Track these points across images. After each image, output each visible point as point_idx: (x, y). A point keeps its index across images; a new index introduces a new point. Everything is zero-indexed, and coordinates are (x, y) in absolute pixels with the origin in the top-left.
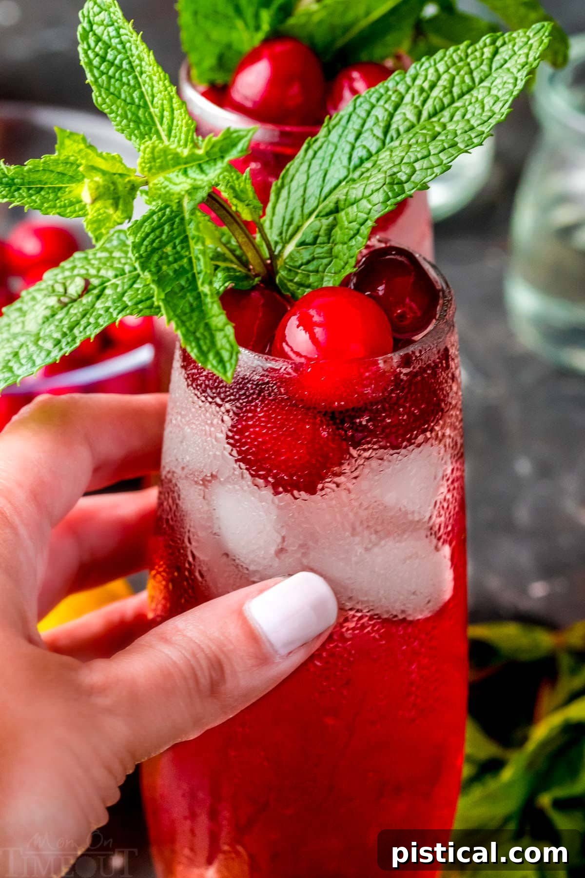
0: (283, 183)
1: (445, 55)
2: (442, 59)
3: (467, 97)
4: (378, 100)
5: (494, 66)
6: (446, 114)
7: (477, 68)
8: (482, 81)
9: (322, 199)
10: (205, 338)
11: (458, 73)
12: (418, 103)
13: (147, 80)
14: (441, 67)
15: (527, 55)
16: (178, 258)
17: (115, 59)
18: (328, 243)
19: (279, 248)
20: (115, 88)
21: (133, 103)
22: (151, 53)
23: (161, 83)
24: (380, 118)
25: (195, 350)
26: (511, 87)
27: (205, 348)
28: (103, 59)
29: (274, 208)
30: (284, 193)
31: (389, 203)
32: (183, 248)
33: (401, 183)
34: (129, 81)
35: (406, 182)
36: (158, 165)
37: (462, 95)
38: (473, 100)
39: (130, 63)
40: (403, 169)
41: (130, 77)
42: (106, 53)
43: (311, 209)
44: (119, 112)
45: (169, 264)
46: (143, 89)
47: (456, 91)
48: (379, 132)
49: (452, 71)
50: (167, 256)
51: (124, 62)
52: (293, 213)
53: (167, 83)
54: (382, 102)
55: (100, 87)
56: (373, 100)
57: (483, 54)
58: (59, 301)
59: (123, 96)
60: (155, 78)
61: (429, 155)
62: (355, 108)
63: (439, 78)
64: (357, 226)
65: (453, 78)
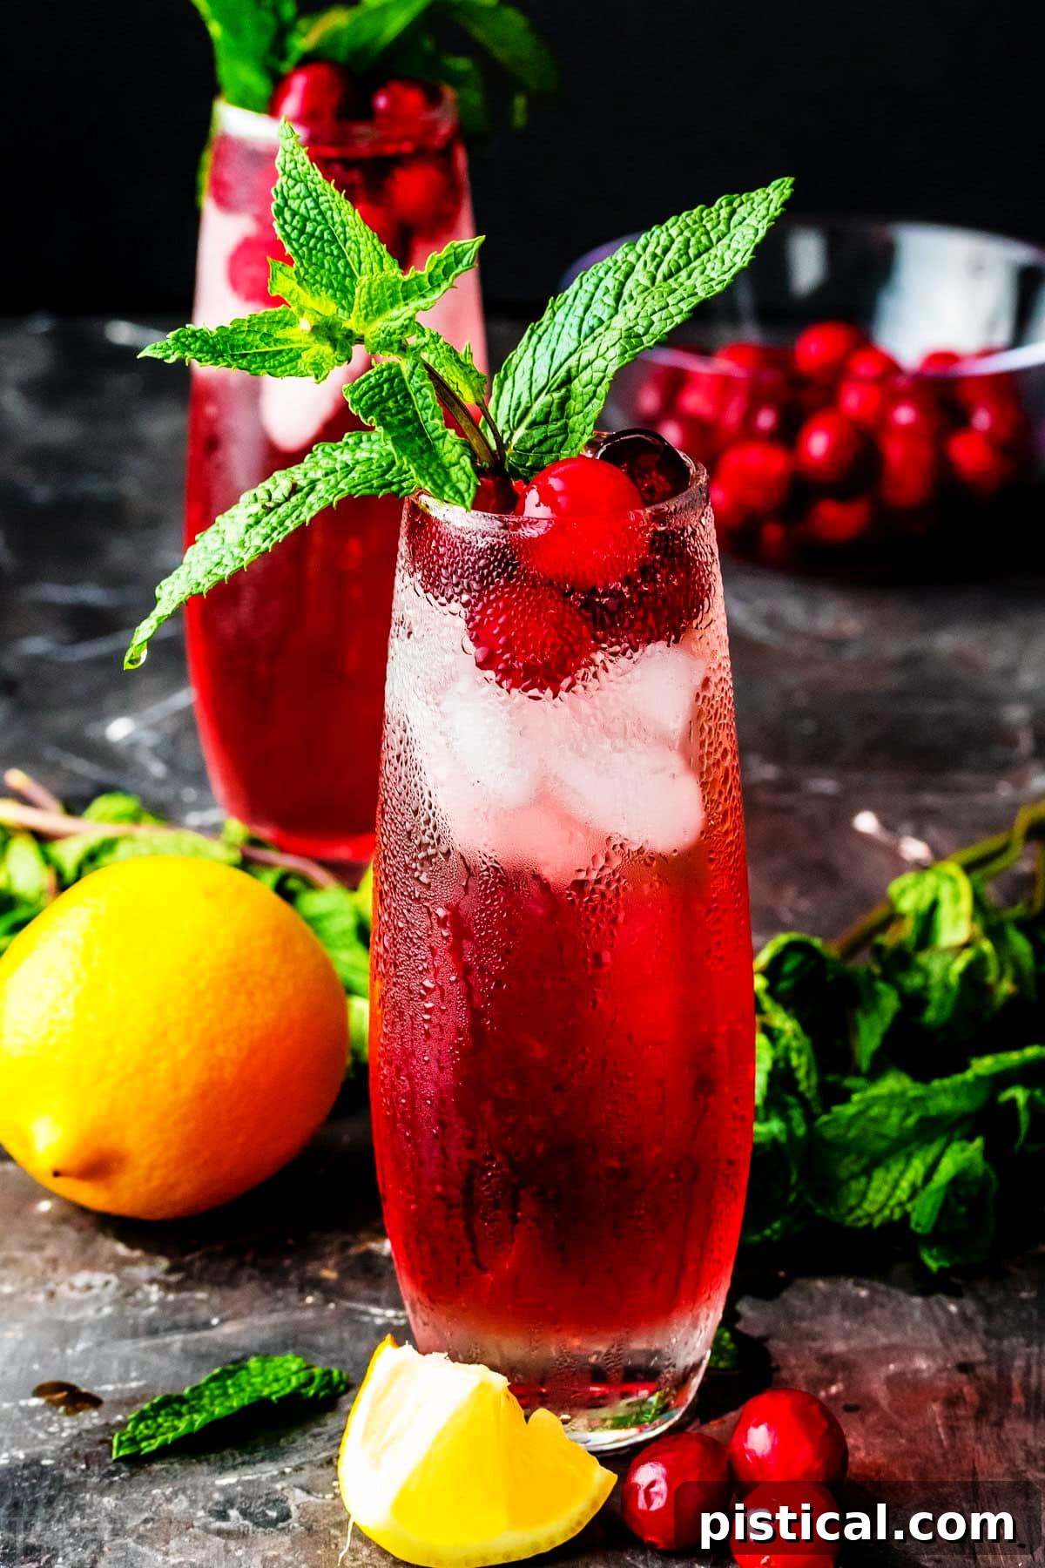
0: (506, 374)
1: (677, 220)
2: (674, 225)
3: (705, 257)
4: (606, 273)
5: (732, 225)
6: (684, 274)
7: (713, 228)
8: (719, 239)
9: (552, 374)
10: (439, 474)
11: (693, 235)
12: (652, 269)
13: (353, 246)
14: (674, 232)
15: (768, 209)
16: (401, 410)
17: (315, 230)
18: (562, 418)
19: (506, 436)
20: (318, 259)
21: (338, 272)
22: (357, 211)
23: (369, 243)
24: (611, 288)
25: (429, 484)
26: (752, 237)
27: (439, 482)
28: (302, 232)
29: (498, 401)
30: (508, 384)
31: (626, 355)
32: (405, 403)
33: (638, 336)
34: (332, 251)
35: (645, 334)
36: (375, 307)
37: (698, 255)
38: (712, 257)
39: (332, 233)
40: (640, 323)
41: (333, 247)
42: (305, 226)
43: (540, 387)
44: (324, 282)
45: (392, 416)
46: (348, 258)
47: (692, 252)
48: (610, 300)
49: (687, 233)
50: (390, 409)
51: (326, 234)
52: (519, 398)
53: (376, 241)
54: (611, 273)
55: (301, 258)
56: (601, 274)
57: (719, 216)
58: (264, 507)
59: (327, 266)
60: (362, 240)
61: (667, 305)
62: (581, 285)
63: (672, 242)
64: (593, 388)
65: (688, 240)
